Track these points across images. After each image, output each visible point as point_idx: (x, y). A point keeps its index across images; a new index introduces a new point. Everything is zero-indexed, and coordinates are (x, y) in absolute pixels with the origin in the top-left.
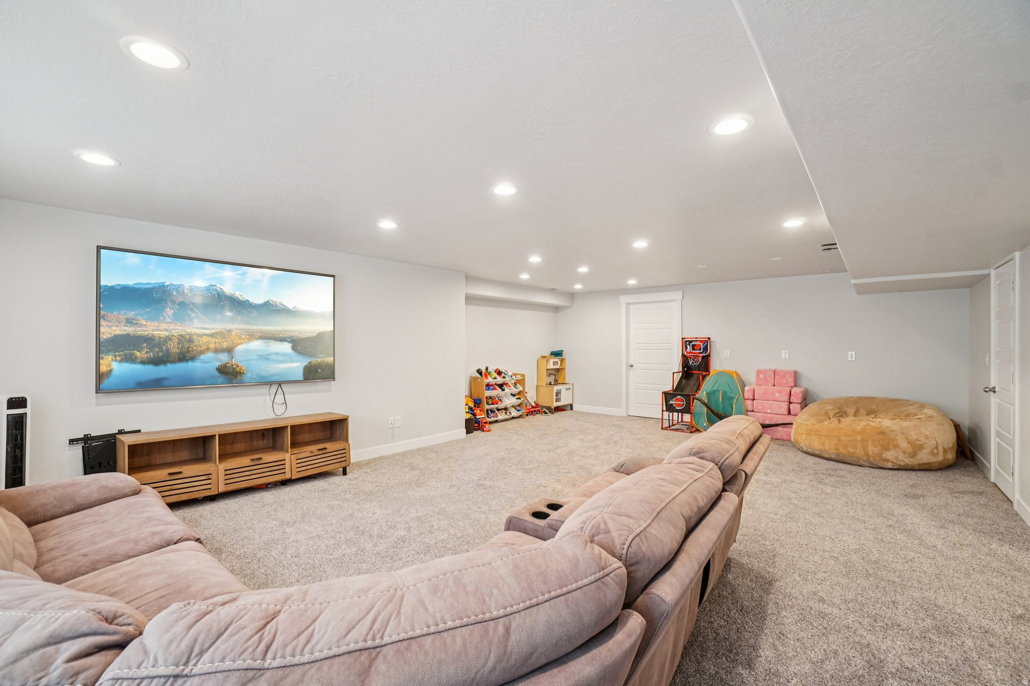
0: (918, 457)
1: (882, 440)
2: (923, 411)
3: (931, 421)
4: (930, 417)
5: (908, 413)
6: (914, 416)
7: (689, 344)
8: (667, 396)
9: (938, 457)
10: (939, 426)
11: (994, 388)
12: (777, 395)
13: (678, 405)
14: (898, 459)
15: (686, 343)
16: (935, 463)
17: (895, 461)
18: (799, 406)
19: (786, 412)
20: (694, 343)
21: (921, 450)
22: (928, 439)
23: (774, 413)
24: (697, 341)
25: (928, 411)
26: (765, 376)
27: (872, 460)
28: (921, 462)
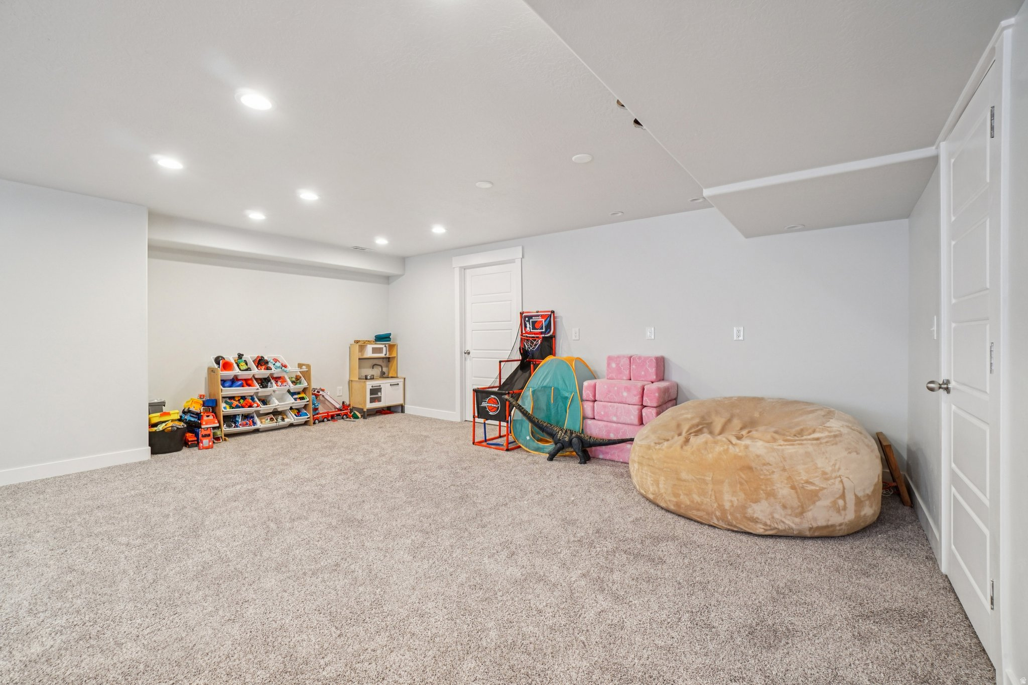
0: (809, 515)
1: (746, 481)
2: (828, 424)
3: (836, 444)
4: (835, 436)
5: (802, 427)
6: (810, 434)
7: (529, 321)
8: (480, 394)
9: (846, 515)
10: (850, 453)
11: (948, 382)
12: (625, 394)
13: (492, 409)
14: (773, 518)
15: (525, 318)
16: (841, 525)
17: (768, 522)
18: (654, 411)
19: (636, 421)
20: (534, 319)
21: (814, 503)
22: (827, 479)
23: (621, 421)
24: (538, 316)
25: (834, 425)
26: (617, 365)
27: (729, 518)
28: (815, 525)
